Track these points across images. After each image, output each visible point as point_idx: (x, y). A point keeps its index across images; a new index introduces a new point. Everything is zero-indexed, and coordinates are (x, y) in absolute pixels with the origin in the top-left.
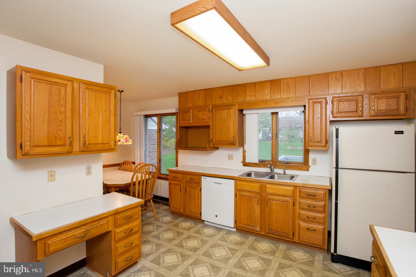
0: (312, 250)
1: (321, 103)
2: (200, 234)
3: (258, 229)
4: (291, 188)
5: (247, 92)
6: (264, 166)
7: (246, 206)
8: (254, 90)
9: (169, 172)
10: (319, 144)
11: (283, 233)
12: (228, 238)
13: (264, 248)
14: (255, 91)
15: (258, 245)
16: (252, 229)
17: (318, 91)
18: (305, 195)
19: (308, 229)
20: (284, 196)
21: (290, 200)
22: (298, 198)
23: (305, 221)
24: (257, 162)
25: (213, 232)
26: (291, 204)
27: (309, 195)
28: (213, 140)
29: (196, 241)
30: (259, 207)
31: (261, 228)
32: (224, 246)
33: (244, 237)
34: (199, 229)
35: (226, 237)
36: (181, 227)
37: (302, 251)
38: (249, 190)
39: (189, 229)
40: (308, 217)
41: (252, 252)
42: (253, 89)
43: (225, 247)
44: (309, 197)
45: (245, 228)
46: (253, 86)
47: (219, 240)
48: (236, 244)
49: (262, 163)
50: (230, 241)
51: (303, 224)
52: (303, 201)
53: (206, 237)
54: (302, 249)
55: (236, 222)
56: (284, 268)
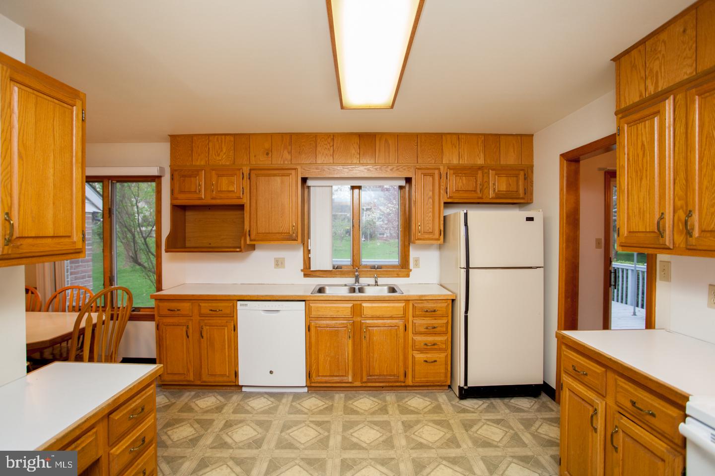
0: (430, 391)
1: (433, 175)
2: (247, 412)
3: (350, 379)
4: (402, 305)
5: (319, 149)
6: (342, 274)
7: (328, 344)
8: (330, 147)
9: (156, 299)
10: (431, 236)
11: (391, 375)
12: (302, 406)
13: (367, 406)
14: (332, 148)
15: (355, 404)
16: (339, 381)
17: (429, 158)
18: (422, 311)
19: (426, 361)
20: (391, 318)
21: (400, 323)
22: (411, 319)
23: (421, 351)
24: (330, 268)
25: (270, 403)
26: (402, 328)
27: (427, 311)
28: (251, 232)
29: (248, 427)
30: (350, 342)
31: (354, 376)
32: (304, 421)
33: (326, 399)
34: (238, 404)
35: (298, 406)
36: (199, 409)
37: (418, 396)
38: (332, 316)
39: (219, 409)
40: (426, 345)
41: (354, 418)
42: (329, 143)
43: (306, 422)
44: (427, 313)
45: (326, 382)
46: (330, 138)
47: (289, 414)
48: (321, 412)
49: (337, 271)
50: (309, 410)
51: (420, 357)
52: (418, 321)
53: (261, 415)
54: (419, 393)
55: (309, 375)
56: (412, 427)
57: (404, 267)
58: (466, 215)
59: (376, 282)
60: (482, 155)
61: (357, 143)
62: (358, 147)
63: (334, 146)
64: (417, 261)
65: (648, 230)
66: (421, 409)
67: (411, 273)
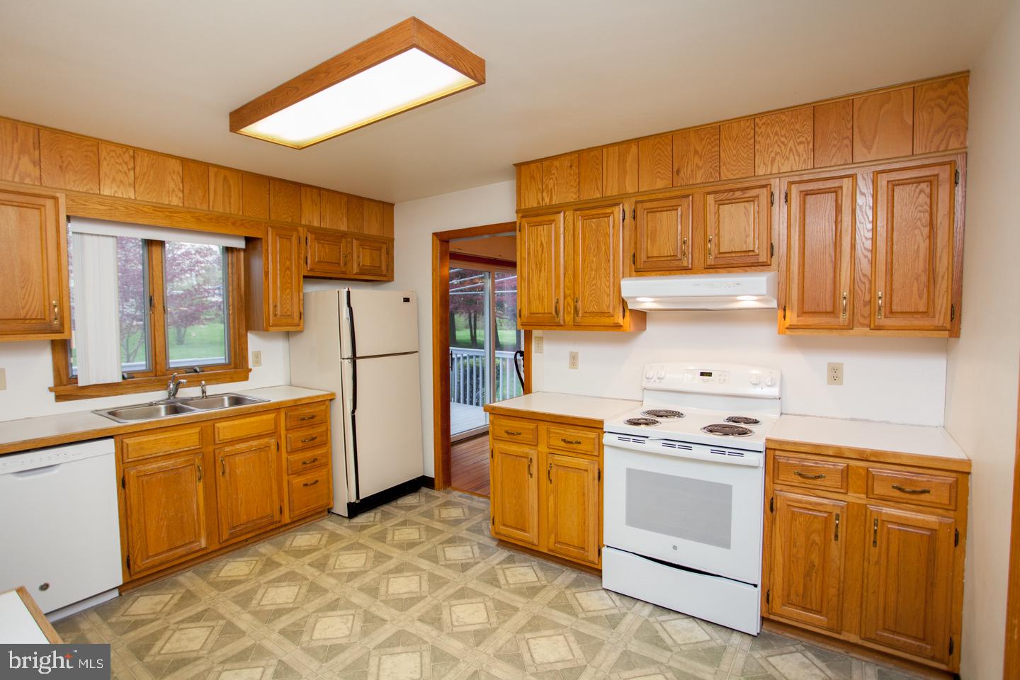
1: (290, 239)
3: (203, 543)
4: (272, 416)
5: (105, 168)
7: (163, 500)
8: (129, 169)
10: (289, 321)
11: (262, 518)
12: (133, 615)
13: (242, 570)
14: (132, 172)
16: (184, 553)
17: (285, 214)
18: (297, 420)
19: (306, 485)
20: (259, 437)
21: (273, 441)
22: (283, 433)
23: (298, 473)
24: (118, 379)
26: (274, 447)
27: (304, 419)
30: (201, 485)
31: (209, 537)
33: (167, 589)
37: (298, 533)
38: (168, 453)
40: (304, 463)
41: (240, 589)
42: (126, 163)
43: (171, 628)
44: (304, 422)
45: (161, 564)
46: (127, 154)
47: (121, 635)
50: (153, 613)
51: (298, 481)
52: (292, 435)
54: (299, 530)
55: (128, 563)
56: (325, 564)
57: (237, 366)
58: (348, 293)
59: (204, 392)
60: (345, 219)
61: (178, 173)
62: (180, 180)
63: (138, 169)
64: (257, 356)
65: (546, 312)
66: (316, 544)
67: (250, 373)
